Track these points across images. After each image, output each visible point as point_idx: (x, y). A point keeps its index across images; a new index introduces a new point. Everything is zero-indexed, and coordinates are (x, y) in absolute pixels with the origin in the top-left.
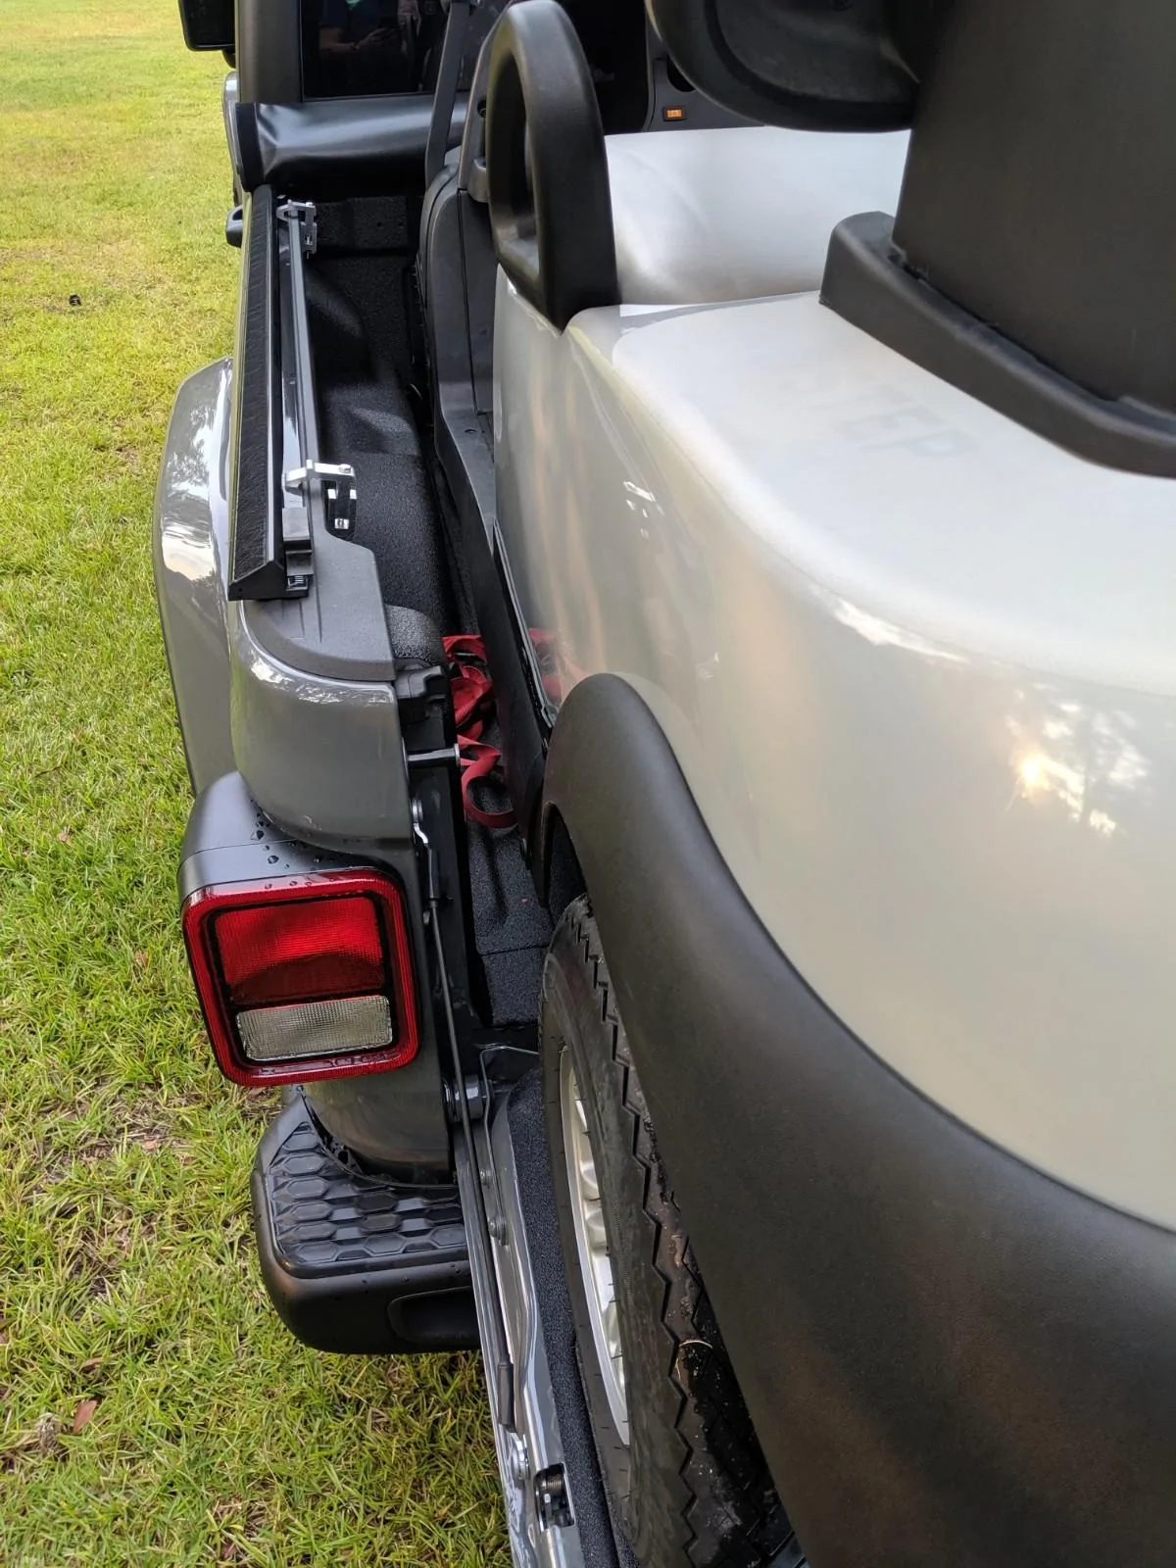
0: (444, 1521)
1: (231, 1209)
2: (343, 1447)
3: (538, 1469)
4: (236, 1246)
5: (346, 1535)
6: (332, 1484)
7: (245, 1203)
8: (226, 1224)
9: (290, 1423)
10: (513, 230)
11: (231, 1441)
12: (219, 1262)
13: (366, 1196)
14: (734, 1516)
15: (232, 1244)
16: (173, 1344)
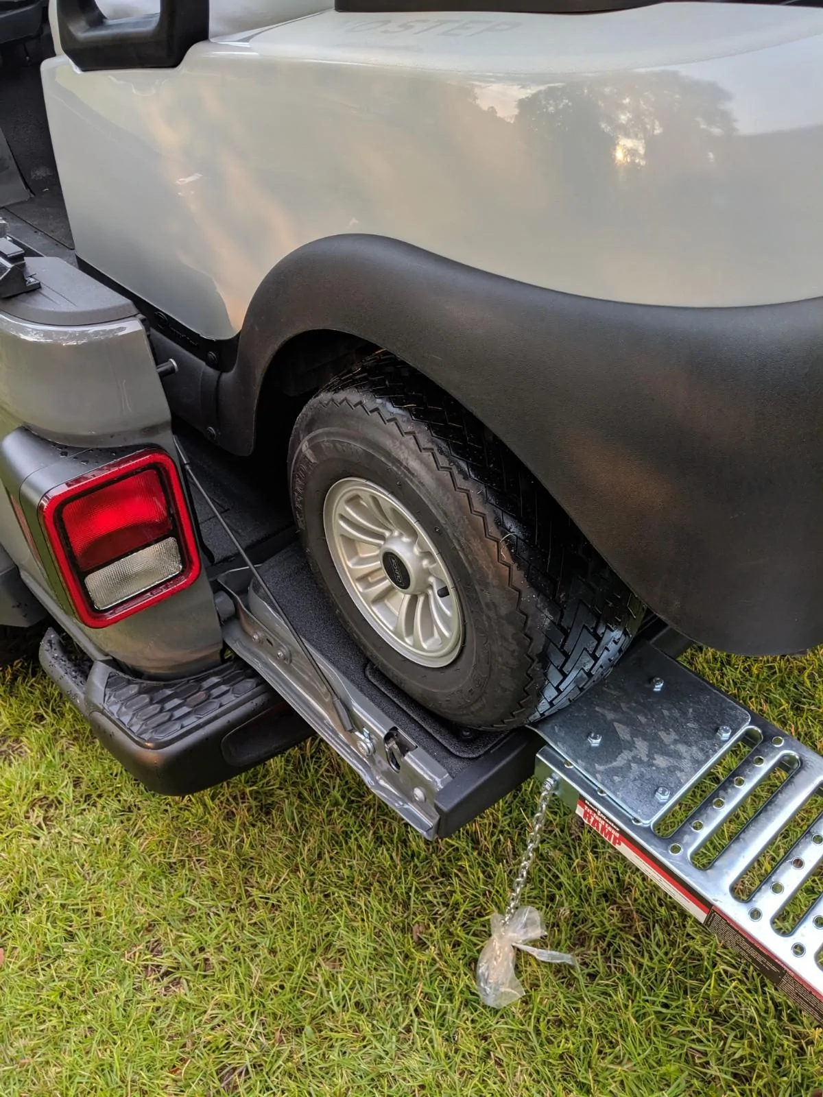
0: (272, 889)
1: (25, 808)
2: (188, 886)
3: (383, 736)
4: (43, 825)
5: (218, 924)
6: (193, 906)
7: (32, 802)
8: (27, 818)
9: (146, 892)
10: (83, 23)
11: (112, 920)
12: (37, 838)
13: (178, 690)
14: (549, 616)
15: (39, 826)
16: (35, 894)
